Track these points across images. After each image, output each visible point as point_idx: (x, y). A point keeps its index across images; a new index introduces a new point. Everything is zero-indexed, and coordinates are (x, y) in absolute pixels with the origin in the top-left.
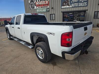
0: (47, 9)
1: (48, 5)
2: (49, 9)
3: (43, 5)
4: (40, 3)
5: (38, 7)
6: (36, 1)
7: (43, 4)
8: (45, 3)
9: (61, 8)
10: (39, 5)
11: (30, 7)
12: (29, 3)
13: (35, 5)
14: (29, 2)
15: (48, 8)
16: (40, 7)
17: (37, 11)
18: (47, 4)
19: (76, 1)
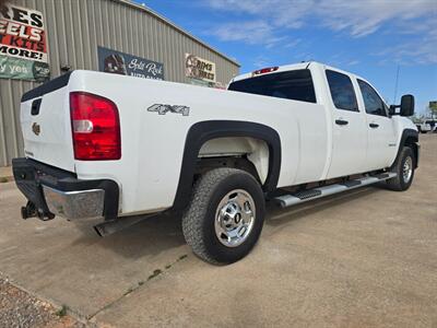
0: (38, 69)
1: (41, 46)
2: (46, 71)
3: (14, 40)
7: (9, 32)
8: (22, 35)
15: (44, 65)
18: (33, 42)
19: (141, 66)
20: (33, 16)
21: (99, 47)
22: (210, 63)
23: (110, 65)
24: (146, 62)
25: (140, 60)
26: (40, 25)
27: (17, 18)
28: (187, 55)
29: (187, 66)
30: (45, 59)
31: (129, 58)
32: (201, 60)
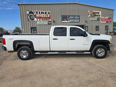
0: (49, 22)
1: (49, 18)
3: (45, 18)
4: (41, 16)
5: (39, 19)
6: (37, 13)
7: (44, 16)
8: (46, 16)
9: (62, 22)
10: (40, 18)
11: (28, 18)
12: (27, 14)
13: (36, 17)
14: (28, 12)
16: (41, 19)
17: (38, 23)
18: (48, 17)
19: (73, 18)
20: (48, 12)
21: (62, 15)
22: (98, 12)
23: (64, 19)
24: (74, 16)
25: (72, 16)
26: (50, 14)
27: (45, 14)
28: (89, 11)
29: (89, 14)
30: (50, 20)
31: (69, 16)
32: (95, 12)
